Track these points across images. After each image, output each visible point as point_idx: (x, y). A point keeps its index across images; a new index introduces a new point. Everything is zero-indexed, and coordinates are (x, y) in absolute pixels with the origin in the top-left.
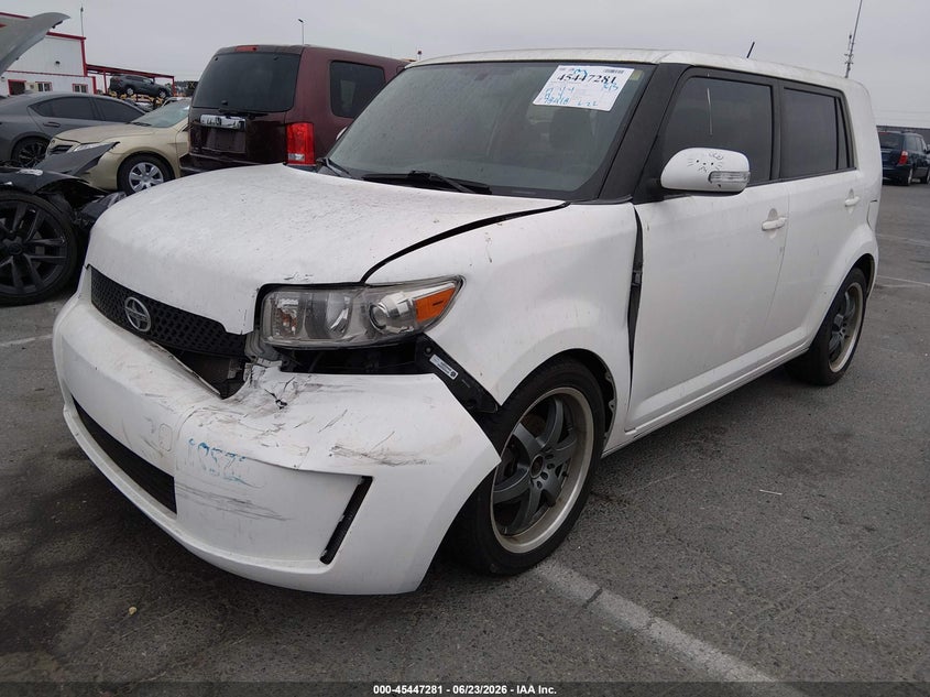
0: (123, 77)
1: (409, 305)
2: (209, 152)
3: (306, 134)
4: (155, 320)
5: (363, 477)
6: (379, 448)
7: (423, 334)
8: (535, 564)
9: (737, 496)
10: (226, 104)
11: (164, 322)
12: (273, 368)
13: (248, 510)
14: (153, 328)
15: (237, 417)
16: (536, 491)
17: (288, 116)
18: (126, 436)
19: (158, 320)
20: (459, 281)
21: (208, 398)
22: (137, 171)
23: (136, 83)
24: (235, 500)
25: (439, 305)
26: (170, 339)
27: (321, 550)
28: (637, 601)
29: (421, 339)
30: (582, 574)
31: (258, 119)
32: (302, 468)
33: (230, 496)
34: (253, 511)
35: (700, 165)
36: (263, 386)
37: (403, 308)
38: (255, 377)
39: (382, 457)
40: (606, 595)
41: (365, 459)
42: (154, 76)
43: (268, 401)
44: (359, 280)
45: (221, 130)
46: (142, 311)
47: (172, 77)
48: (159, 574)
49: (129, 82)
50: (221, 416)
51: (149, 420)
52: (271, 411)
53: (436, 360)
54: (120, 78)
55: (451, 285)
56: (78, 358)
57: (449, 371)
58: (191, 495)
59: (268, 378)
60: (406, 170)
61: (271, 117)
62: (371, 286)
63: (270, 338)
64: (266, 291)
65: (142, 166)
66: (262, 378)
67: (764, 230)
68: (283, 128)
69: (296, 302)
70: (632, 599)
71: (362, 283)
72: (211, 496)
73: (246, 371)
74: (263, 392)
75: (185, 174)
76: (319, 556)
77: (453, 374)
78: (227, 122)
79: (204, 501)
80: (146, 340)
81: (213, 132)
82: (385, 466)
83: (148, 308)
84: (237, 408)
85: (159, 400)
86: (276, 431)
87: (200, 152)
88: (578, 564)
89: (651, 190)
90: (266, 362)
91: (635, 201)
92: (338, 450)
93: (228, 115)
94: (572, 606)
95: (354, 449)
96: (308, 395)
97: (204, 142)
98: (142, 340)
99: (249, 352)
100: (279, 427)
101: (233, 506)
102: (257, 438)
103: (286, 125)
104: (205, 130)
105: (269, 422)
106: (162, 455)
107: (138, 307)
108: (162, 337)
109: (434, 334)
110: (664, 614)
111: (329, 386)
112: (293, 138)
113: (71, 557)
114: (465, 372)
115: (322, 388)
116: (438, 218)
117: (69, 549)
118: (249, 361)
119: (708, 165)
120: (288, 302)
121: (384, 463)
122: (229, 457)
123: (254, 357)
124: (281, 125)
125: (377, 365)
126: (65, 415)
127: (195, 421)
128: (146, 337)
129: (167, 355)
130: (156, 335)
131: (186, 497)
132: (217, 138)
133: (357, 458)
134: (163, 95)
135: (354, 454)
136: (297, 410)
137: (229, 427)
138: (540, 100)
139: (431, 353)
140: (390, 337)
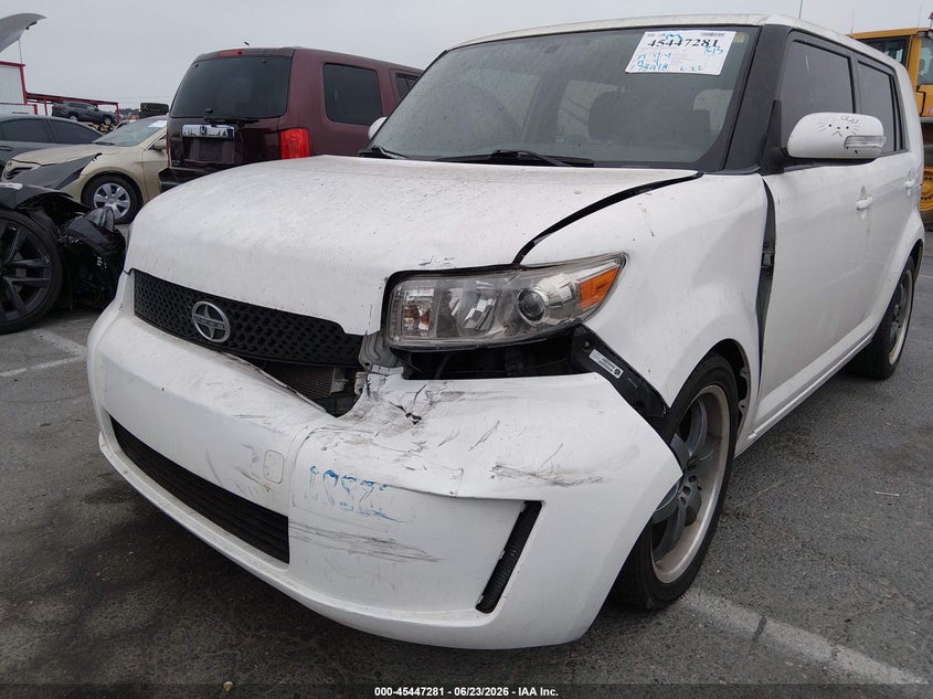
0: (66, 105)
1: (572, 290)
2: (193, 165)
3: (301, 142)
4: (235, 327)
5: (526, 502)
6: (548, 465)
7: (580, 325)
8: (681, 594)
9: (856, 501)
10: (211, 112)
11: (249, 329)
12: (395, 375)
13: (391, 551)
14: (231, 338)
15: (366, 436)
16: (683, 508)
17: (282, 122)
18: (213, 469)
19: (240, 326)
20: (622, 259)
21: (320, 416)
22: (102, 192)
23: (79, 110)
24: (374, 539)
25: (600, 289)
26: (255, 349)
27: (477, 597)
28: (809, 628)
29: (579, 330)
30: (735, 602)
31: (246, 126)
32: (459, 495)
33: (367, 535)
34: (400, 552)
35: (834, 129)
36: (387, 398)
37: (565, 294)
38: (373, 388)
39: (552, 477)
40: (772, 625)
41: (533, 480)
42: (96, 103)
43: (396, 415)
44: (511, 262)
45: (206, 140)
46: (220, 318)
47: (116, 104)
48: (246, 636)
49: (73, 109)
50: (347, 436)
51: (249, 447)
52: (403, 428)
53: (596, 356)
54: (62, 106)
55: (613, 264)
56: (133, 379)
57: (612, 368)
58: (315, 538)
59: (389, 388)
60: (489, 151)
61: (263, 124)
62: (525, 268)
63: (397, 338)
64: (396, 279)
65: (107, 187)
66: (383, 388)
67: (858, 209)
68: (277, 135)
69: (431, 293)
70: (801, 626)
71: (516, 265)
72: (341, 536)
73: (358, 381)
74: (388, 405)
75: (164, 189)
76: (475, 604)
77: (617, 372)
78: (213, 131)
79: (332, 543)
80: (219, 352)
81: (196, 142)
82: (557, 487)
83: (228, 313)
84: (360, 426)
85: (259, 422)
86: (419, 451)
87: (182, 165)
88: (725, 591)
89: (776, 160)
90: (384, 370)
91: (763, 172)
92: (500, 471)
93: (214, 124)
94: (740, 641)
95: (520, 468)
96: (446, 406)
97: (187, 153)
98: (215, 353)
99: (363, 358)
100: (421, 446)
101: (370, 547)
102: (398, 460)
103: (279, 131)
104: (189, 140)
105: (406, 440)
106: (268, 489)
107: (213, 313)
108: (245, 347)
109: (595, 324)
110: (844, 640)
111: (474, 393)
112: (287, 146)
113: (133, 623)
114: (631, 369)
115: (464, 396)
116: (578, 190)
117: (128, 612)
118: (362, 369)
119: (843, 130)
120: (422, 293)
121: (556, 483)
122: (366, 486)
123: (367, 364)
124: (274, 132)
125: (521, 366)
126: (104, 450)
127: (314, 444)
128: (220, 348)
129: (252, 368)
130: (235, 345)
131: (306, 539)
132: (201, 149)
133: (525, 478)
134: (108, 121)
135: (520, 474)
136: (435, 424)
137: (360, 449)
138: (633, 67)
139: (591, 348)
140: (544, 331)
